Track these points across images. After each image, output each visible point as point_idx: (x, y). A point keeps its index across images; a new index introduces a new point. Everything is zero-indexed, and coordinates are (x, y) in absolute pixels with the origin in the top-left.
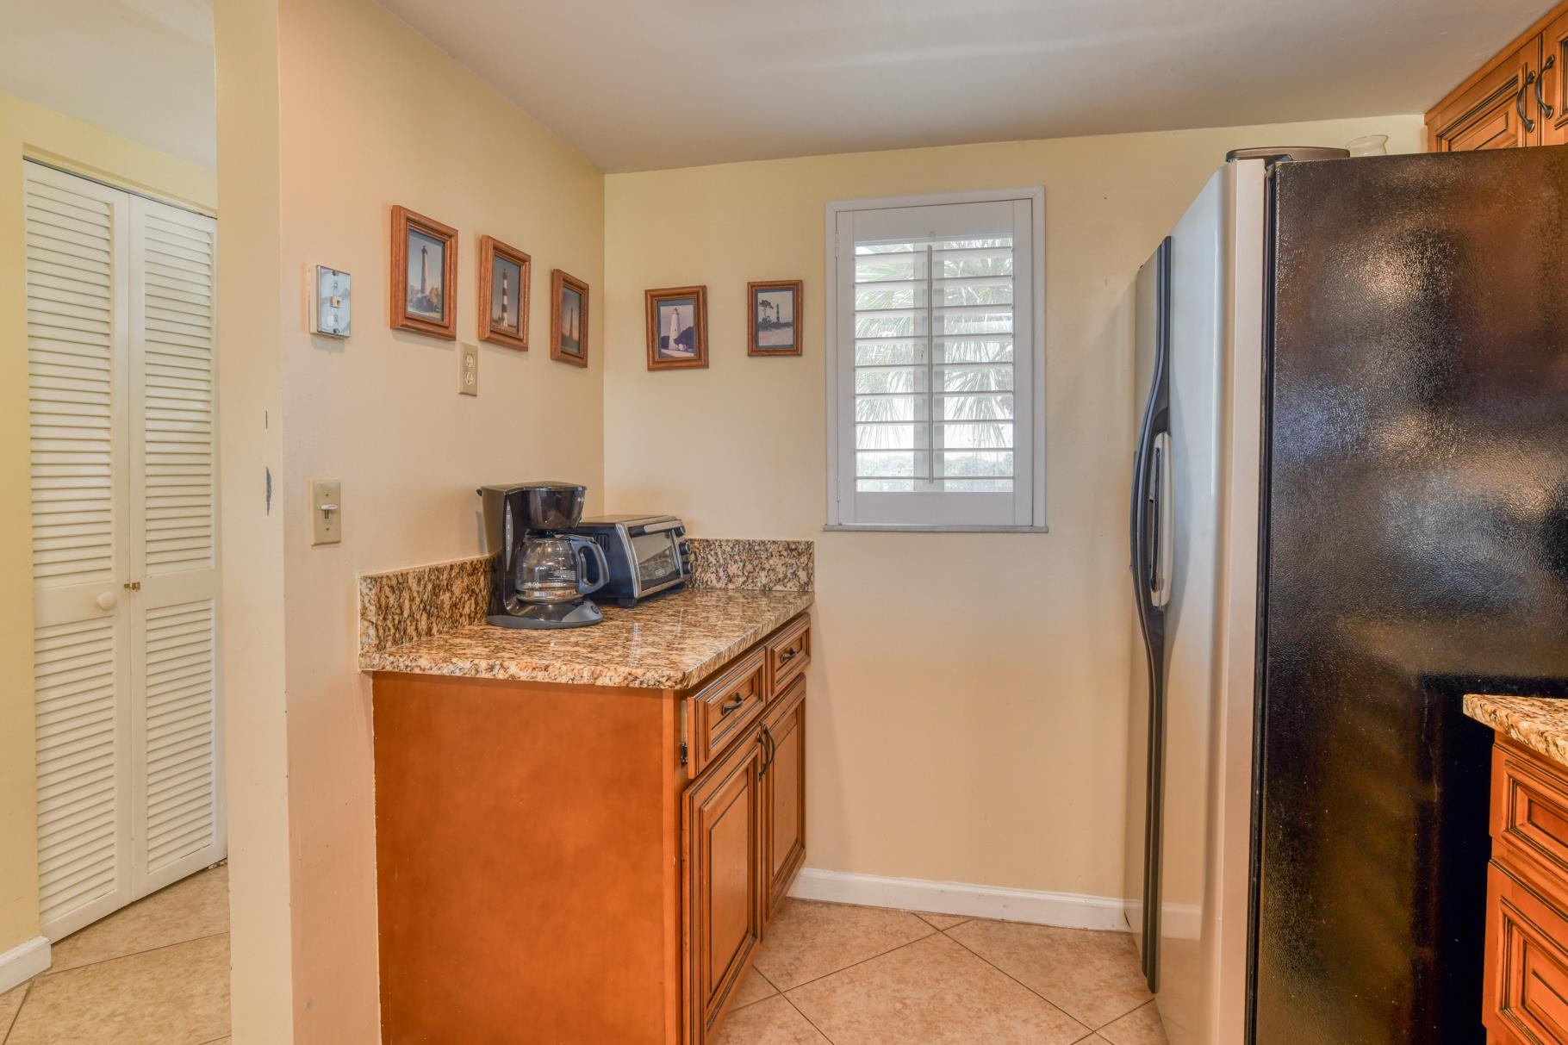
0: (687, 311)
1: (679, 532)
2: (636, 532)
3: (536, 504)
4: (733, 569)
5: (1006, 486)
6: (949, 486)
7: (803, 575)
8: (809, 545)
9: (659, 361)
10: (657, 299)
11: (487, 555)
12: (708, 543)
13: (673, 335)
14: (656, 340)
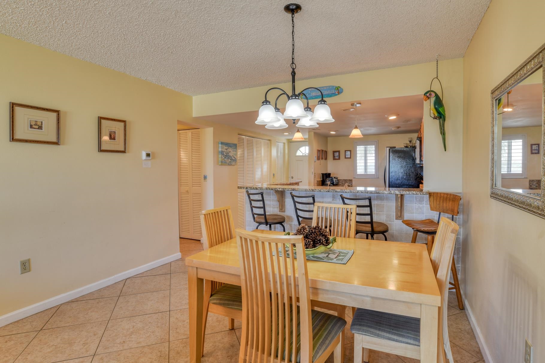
0: (338, 153)
1: (337, 178)
2: (335, 178)
3: (327, 174)
4: (343, 182)
5: (374, 173)
6: (368, 173)
7: (351, 183)
8: (352, 180)
9: (334, 159)
10: (334, 152)
11: (322, 180)
12: (340, 180)
13: (336, 156)
14: (334, 157)
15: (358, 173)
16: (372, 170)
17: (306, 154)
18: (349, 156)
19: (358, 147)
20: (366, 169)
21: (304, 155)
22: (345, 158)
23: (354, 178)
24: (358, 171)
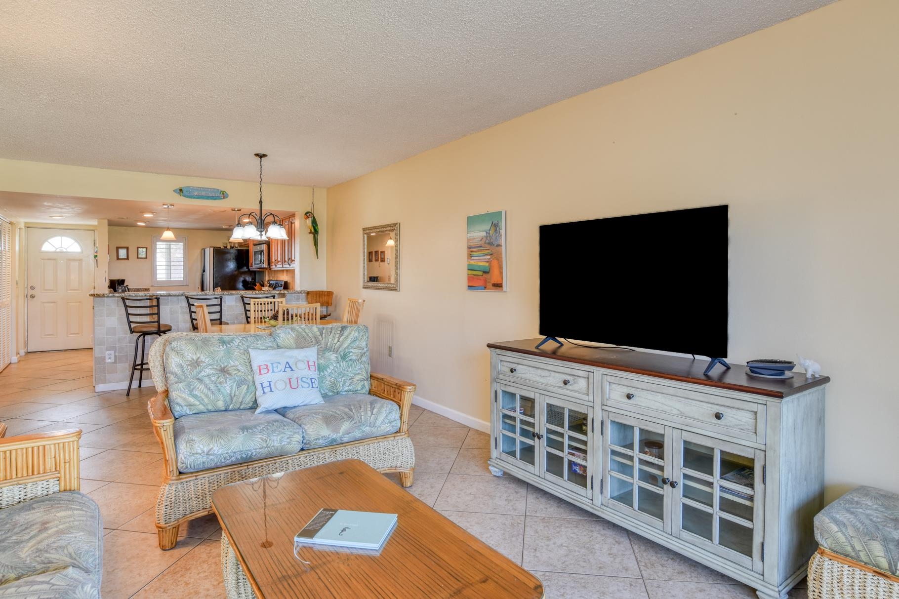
3: (120, 281)
5: (182, 279)
6: (173, 279)
8: (149, 289)
9: (119, 258)
10: (119, 249)
15: (158, 279)
16: (178, 275)
17: (61, 249)
18: (144, 256)
19: (157, 243)
20: (169, 273)
21: (58, 250)
22: (138, 258)
23: (152, 286)
24: (158, 276)
